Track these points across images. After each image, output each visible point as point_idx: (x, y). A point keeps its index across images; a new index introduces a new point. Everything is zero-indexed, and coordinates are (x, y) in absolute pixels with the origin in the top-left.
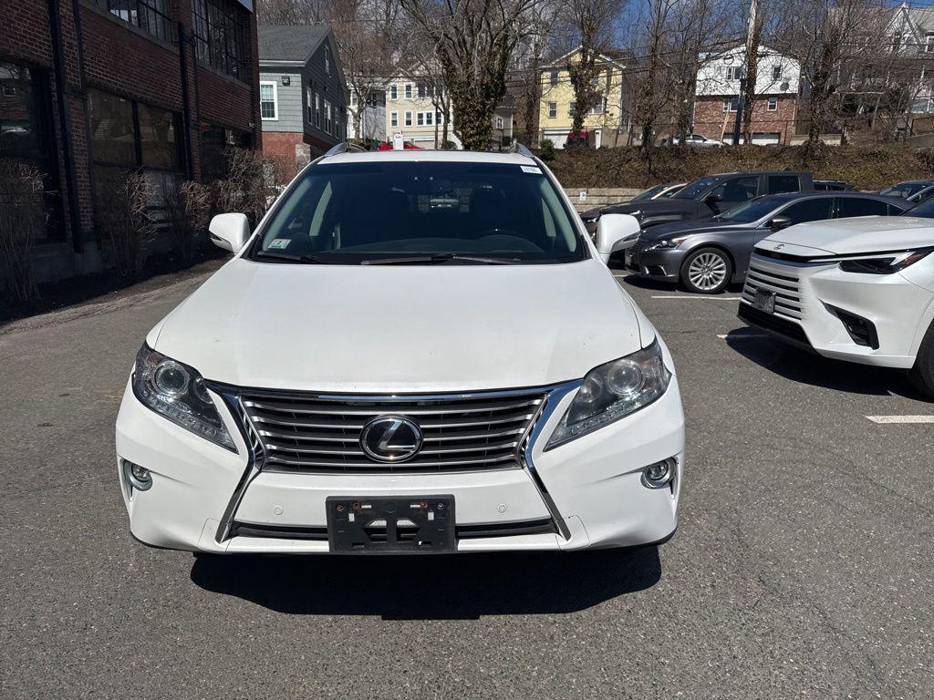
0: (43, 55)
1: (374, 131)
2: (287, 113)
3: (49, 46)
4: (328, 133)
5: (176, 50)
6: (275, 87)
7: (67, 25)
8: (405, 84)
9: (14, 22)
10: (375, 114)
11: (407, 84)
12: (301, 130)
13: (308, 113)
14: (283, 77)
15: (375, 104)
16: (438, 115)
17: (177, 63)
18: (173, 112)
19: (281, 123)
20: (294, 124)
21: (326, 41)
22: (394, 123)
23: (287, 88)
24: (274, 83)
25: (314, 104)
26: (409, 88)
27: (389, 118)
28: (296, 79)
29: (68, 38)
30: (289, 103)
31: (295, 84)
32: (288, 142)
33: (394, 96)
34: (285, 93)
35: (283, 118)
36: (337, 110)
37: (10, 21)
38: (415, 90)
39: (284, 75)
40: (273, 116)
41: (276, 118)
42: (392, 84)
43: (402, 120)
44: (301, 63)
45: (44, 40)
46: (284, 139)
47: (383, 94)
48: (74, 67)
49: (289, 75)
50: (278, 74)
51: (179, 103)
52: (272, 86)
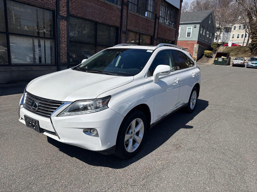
0: (118, 24)
1: (226, 40)
2: (194, 36)
3: (120, 22)
4: (206, 41)
5: (154, 21)
6: (192, 28)
7: (124, 17)
8: (239, 25)
9: (112, 18)
10: (227, 35)
11: (240, 25)
12: (197, 40)
13: (200, 35)
14: (194, 26)
15: (228, 32)
16: (246, 35)
17: (153, 24)
18: (151, 36)
19: (192, 38)
20: (196, 38)
21: (211, 14)
22: (233, 37)
23: (195, 28)
24: (192, 27)
25: (203, 33)
26: (240, 26)
27: (231, 36)
28: (198, 26)
29: (124, 20)
30: (195, 33)
31: (198, 27)
32: (193, 43)
33: (235, 29)
34: (195, 30)
35: (192, 37)
36: (211, 34)
37: (112, 17)
38: (242, 27)
39: (195, 25)
40: (190, 36)
41: (191, 37)
42: (235, 26)
43: (236, 36)
44: (200, 21)
45: (119, 21)
46: (192, 43)
47: (231, 28)
48: (125, 26)
49: (196, 25)
50: (193, 25)
51: (152, 34)
52: (191, 28)
